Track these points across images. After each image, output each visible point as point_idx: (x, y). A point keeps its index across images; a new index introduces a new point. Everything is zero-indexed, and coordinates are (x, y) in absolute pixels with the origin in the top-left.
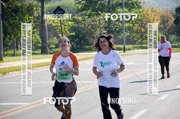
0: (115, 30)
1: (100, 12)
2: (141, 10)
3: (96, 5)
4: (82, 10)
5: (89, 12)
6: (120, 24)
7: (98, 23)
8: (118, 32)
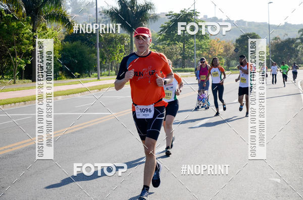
0: (189, 56)
1: (176, 42)
2: (209, 41)
3: (174, 37)
4: (163, 40)
5: (168, 42)
6: (192, 51)
7: (175, 50)
8: (191, 58)
